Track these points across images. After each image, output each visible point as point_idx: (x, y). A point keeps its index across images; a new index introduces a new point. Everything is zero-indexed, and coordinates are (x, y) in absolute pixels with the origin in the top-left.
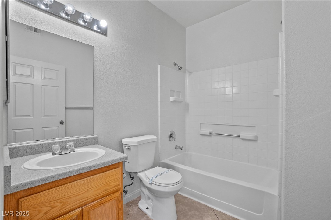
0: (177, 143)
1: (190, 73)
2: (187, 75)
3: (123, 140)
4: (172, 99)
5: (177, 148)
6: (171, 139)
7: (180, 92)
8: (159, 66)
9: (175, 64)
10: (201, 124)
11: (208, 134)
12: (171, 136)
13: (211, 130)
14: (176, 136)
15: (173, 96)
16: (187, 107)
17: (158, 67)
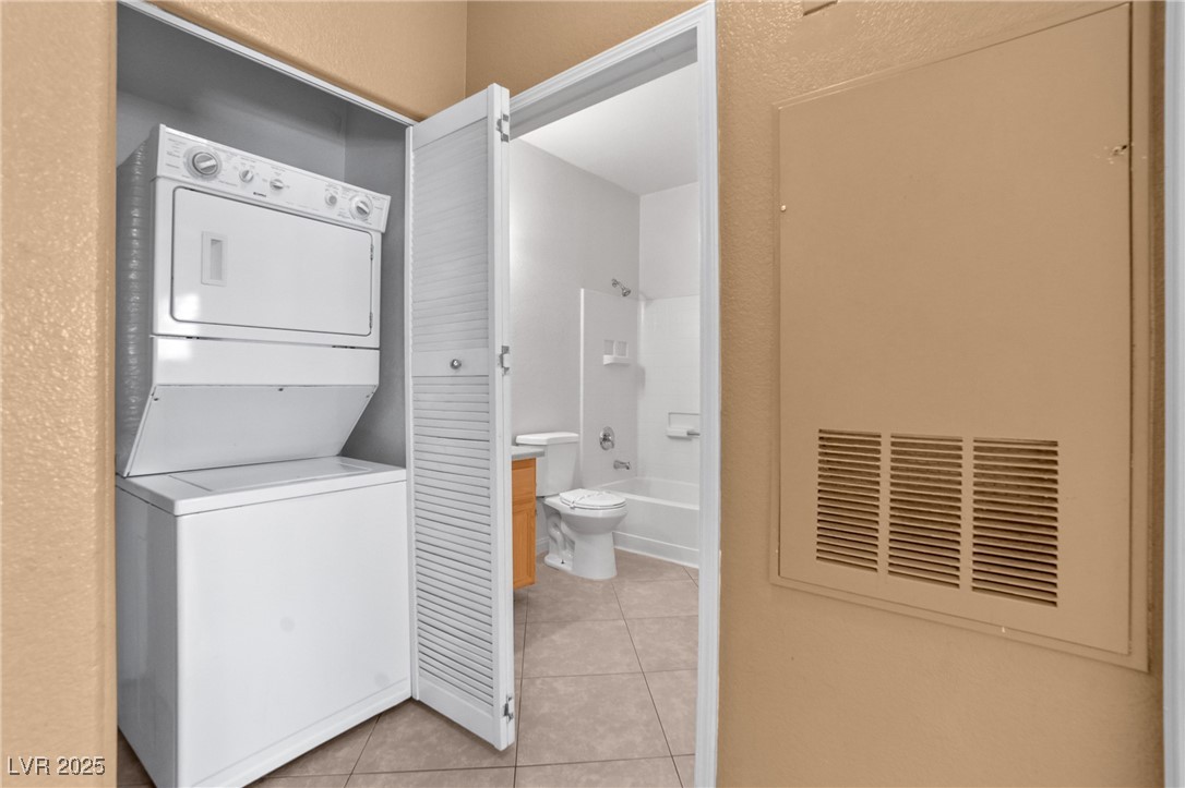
0: (617, 453)
1: (649, 300)
2: (642, 305)
3: (519, 437)
4: (607, 359)
5: (618, 465)
6: (607, 444)
7: (625, 343)
8: (582, 290)
9: (615, 283)
10: (670, 414)
11: (685, 435)
12: (605, 439)
13: (690, 428)
14: (617, 437)
15: (610, 353)
16: (639, 377)
17: (579, 294)
